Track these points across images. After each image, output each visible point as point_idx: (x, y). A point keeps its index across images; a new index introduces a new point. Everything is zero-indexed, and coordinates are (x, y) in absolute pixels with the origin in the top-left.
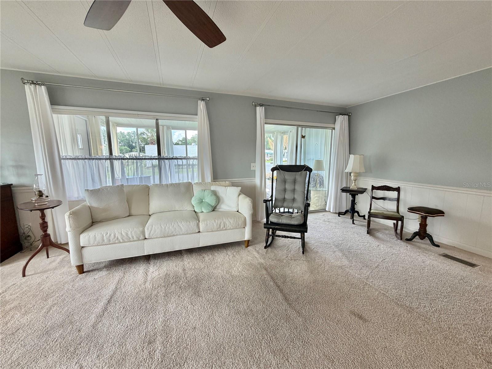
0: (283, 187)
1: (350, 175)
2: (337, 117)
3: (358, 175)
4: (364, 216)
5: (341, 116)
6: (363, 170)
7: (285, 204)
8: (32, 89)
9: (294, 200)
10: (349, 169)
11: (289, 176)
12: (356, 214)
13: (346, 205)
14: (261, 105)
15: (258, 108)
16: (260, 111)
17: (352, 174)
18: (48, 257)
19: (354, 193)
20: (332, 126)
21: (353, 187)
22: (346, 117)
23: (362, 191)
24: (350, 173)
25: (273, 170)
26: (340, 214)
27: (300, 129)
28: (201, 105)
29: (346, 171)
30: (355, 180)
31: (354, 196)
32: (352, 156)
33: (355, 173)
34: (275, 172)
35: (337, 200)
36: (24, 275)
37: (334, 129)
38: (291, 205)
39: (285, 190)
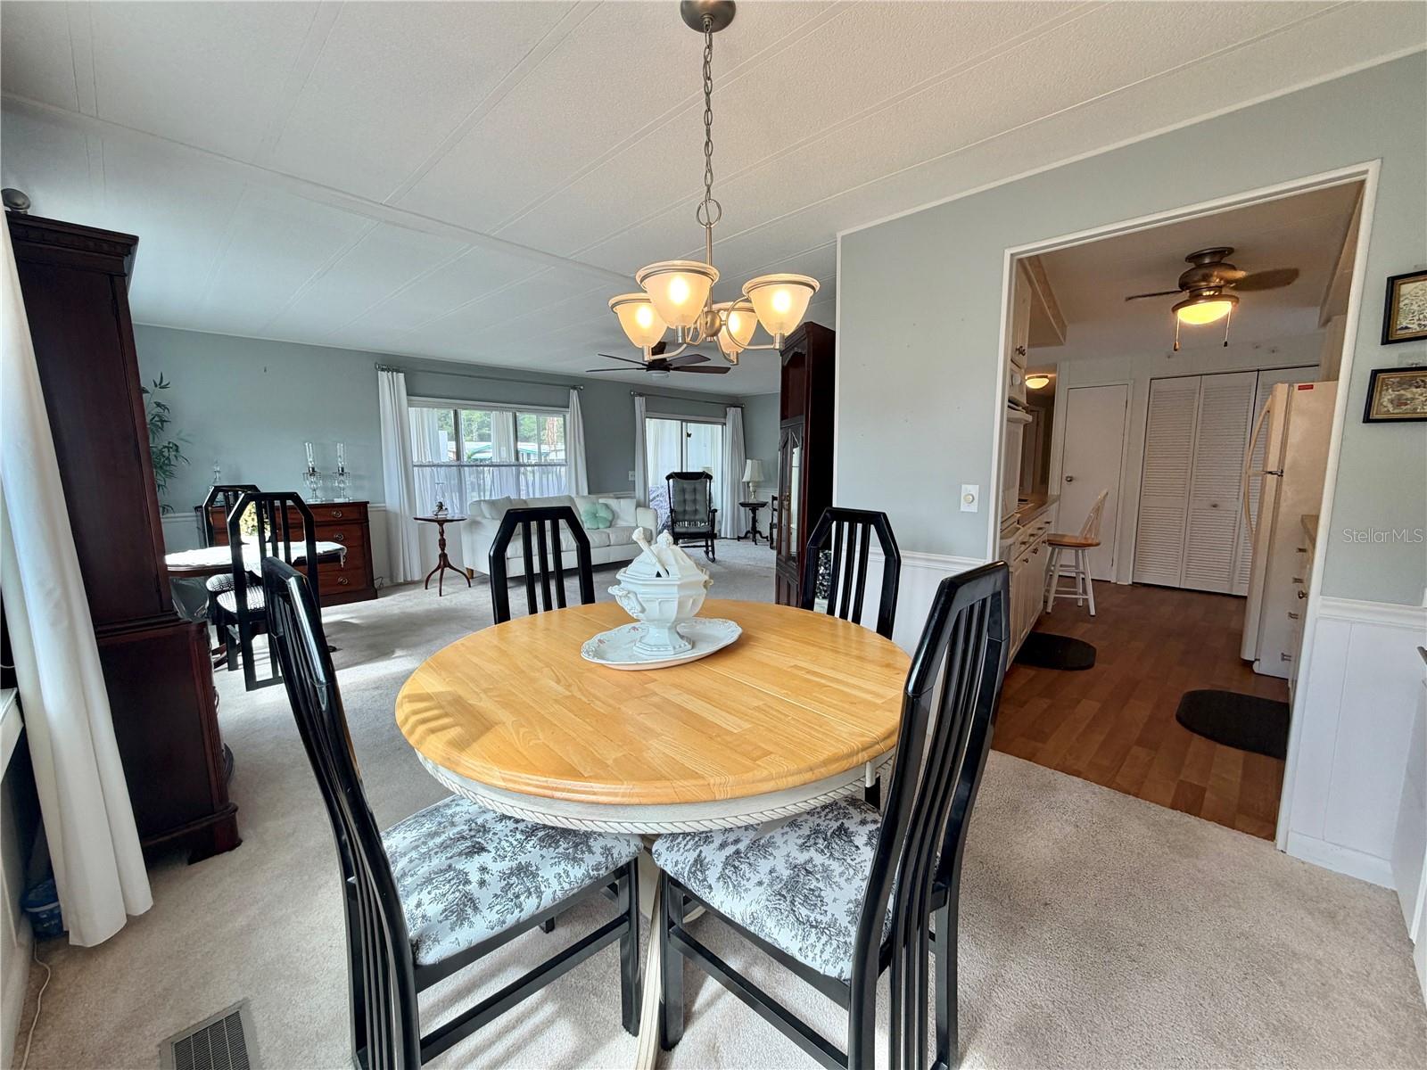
0: (682, 498)
1: (749, 487)
2: (728, 409)
3: (758, 485)
4: (767, 537)
5: (732, 408)
6: (762, 479)
7: (687, 517)
8: (390, 377)
9: (696, 511)
10: (746, 479)
11: (687, 484)
12: (758, 535)
13: (745, 527)
14: (641, 395)
15: (637, 399)
16: (640, 402)
17: (750, 484)
18: (426, 588)
19: (754, 508)
20: (722, 420)
21: (752, 500)
22: (739, 409)
23: (763, 505)
24: (748, 483)
25: (668, 478)
26: (739, 538)
27: (684, 424)
28: (574, 395)
29: (744, 480)
30: (754, 492)
31: (754, 513)
32: (749, 462)
33: (755, 482)
34: (671, 481)
35: (735, 520)
36: (441, 595)
37: (725, 424)
38: (693, 518)
39: (685, 501)
